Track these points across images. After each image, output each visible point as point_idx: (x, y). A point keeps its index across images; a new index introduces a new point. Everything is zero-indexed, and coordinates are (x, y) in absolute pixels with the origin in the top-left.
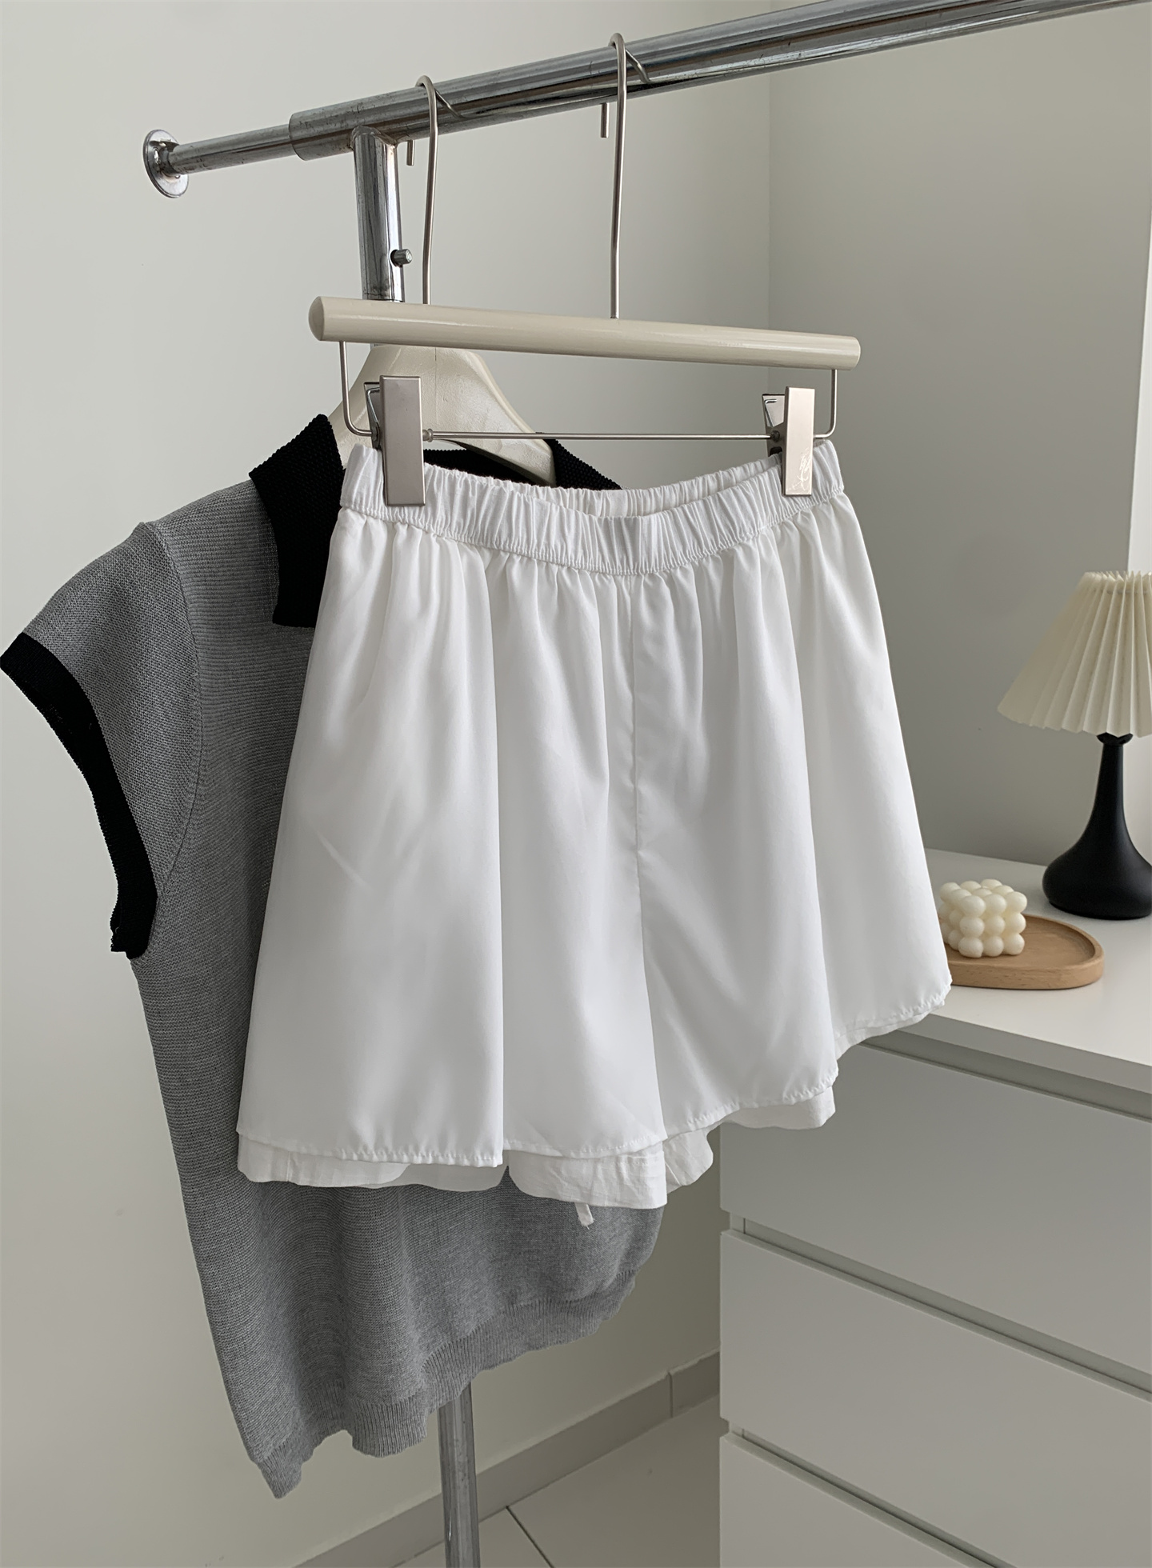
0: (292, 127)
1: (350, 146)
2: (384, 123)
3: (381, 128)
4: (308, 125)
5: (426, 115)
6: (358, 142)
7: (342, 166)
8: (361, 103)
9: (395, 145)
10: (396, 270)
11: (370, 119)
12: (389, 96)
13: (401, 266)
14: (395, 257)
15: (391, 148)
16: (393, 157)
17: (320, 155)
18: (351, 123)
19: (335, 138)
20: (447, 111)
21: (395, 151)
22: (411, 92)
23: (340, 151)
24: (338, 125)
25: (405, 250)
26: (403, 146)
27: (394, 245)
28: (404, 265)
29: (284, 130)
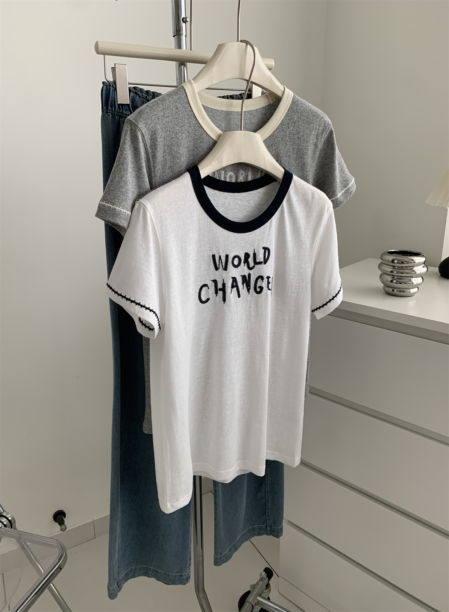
10: (184, 25)
13: (186, 23)
14: (184, 20)
25: (187, 17)
27: (183, 16)
28: (187, 23)
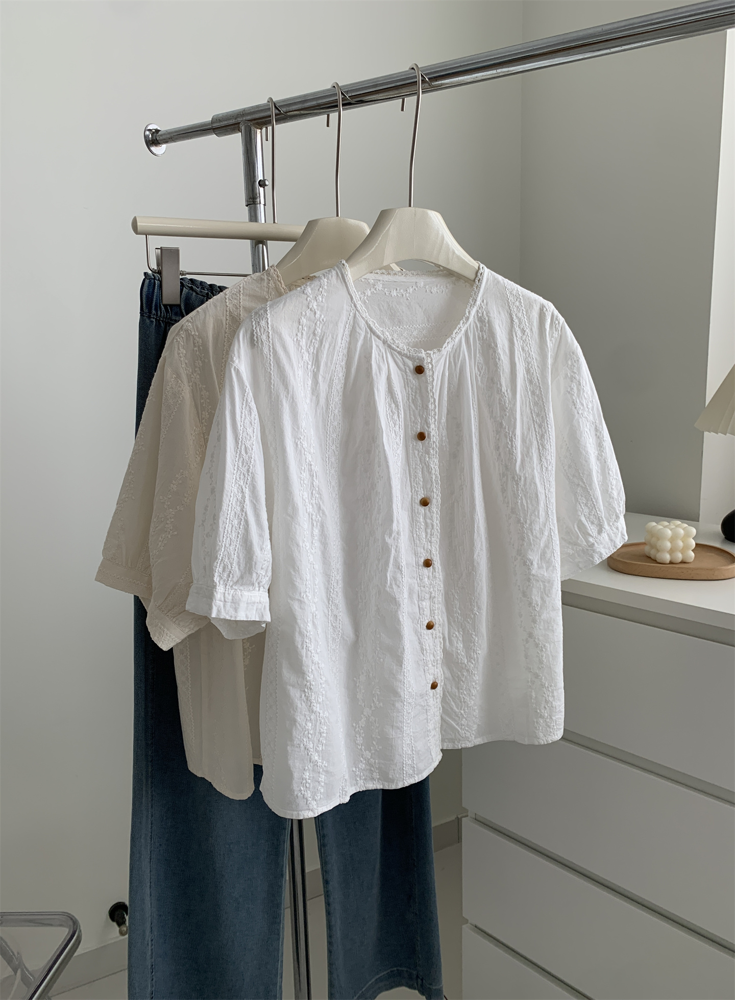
0: (213, 121)
1: (240, 130)
2: (255, 119)
3: (254, 122)
4: (220, 121)
5: (270, 116)
6: (243, 128)
7: (236, 140)
8: (244, 110)
9: (261, 129)
10: (261, 189)
11: (249, 118)
12: (258, 106)
13: (264, 188)
14: (261, 183)
15: (259, 131)
16: (259, 135)
17: (226, 135)
18: (239, 120)
19: (232, 127)
20: (281, 114)
21: (261, 132)
22: (264, 105)
23: (236, 133)
24: (234, 121)
25: (266, 180)
26: (264, 129)
27: (260, 177)
29: (209, 123)
